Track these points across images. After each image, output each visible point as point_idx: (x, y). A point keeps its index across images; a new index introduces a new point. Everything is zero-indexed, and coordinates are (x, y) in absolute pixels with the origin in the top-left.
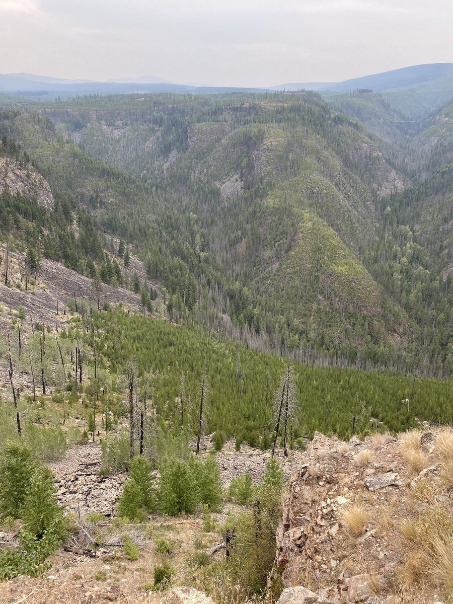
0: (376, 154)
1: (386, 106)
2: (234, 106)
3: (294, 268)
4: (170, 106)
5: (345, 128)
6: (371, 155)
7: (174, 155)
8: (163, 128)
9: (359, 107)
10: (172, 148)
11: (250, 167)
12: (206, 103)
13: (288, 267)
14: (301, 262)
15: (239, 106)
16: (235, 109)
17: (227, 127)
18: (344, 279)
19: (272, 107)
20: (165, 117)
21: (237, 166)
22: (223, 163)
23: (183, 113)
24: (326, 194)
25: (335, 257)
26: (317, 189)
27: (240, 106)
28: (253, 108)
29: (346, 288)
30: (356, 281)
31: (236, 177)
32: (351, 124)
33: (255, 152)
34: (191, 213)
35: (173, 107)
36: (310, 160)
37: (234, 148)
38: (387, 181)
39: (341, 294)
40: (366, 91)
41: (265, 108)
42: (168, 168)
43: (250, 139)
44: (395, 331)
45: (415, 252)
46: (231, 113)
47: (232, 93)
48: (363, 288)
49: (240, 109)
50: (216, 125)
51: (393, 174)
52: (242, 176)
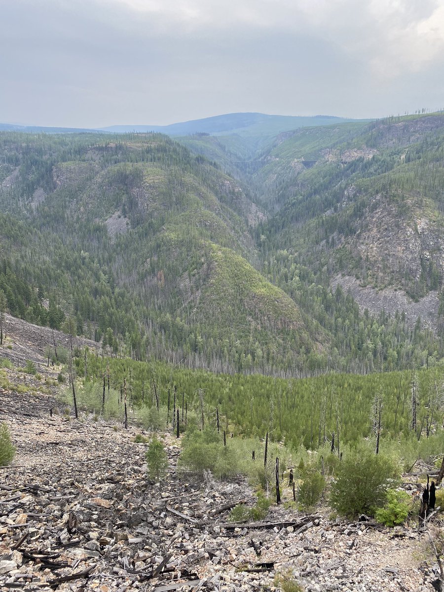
0: (237, 189)
1: (222, 147)
2: (99, 146)
3: (218, 294)
4: (24, 145)
5: (208, 167)
6: (234, 190)
7: (40, 194)
8: (20, 167)
9: (201, 148)
10: (35, 187)
11: (132, 203)
12: (63, 143)
13: (212, 294)
14: (224, 288)
15: (104, 146)
16: (100, 149)
17: (97, 167)
18: (267, 299)
19: (139, 147)
20: (21, 156)
21: (117, 204)
22: (100, 200)
23: (40, 152)
24: (218, 226)
25: (252, 280)
26: (209, 222)
27: (106, 146)
28: (119, 148)
29: (272, 307)
30: (278, 300)
31: (117, 214)
32: (211, 164)
33: (136, 190)
34: (82, 252)
35: (28, 146)
36: (192, 196)
37: (111, 186)
38: (250, 213)
39: (268, 313)
40: (204, 134)
41: (131, 148)
42: (38, 208)
43: (126, 177)
44: (317, 340)
45: (302, 272)
46: (97, 152)
47: (80, 134)
48: (285, 305)
49: (106, 148)
50: (84, 164)
51: (254, 208)
52: (124, 213)
